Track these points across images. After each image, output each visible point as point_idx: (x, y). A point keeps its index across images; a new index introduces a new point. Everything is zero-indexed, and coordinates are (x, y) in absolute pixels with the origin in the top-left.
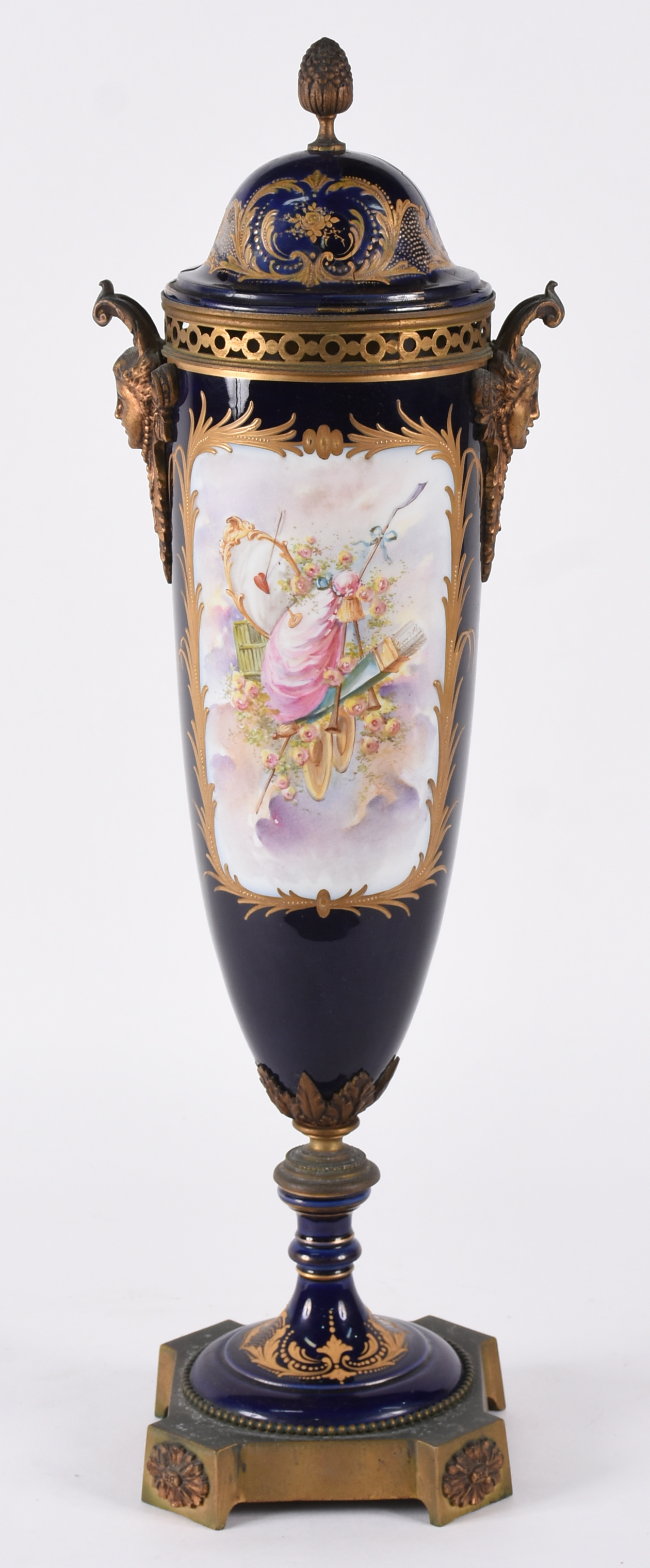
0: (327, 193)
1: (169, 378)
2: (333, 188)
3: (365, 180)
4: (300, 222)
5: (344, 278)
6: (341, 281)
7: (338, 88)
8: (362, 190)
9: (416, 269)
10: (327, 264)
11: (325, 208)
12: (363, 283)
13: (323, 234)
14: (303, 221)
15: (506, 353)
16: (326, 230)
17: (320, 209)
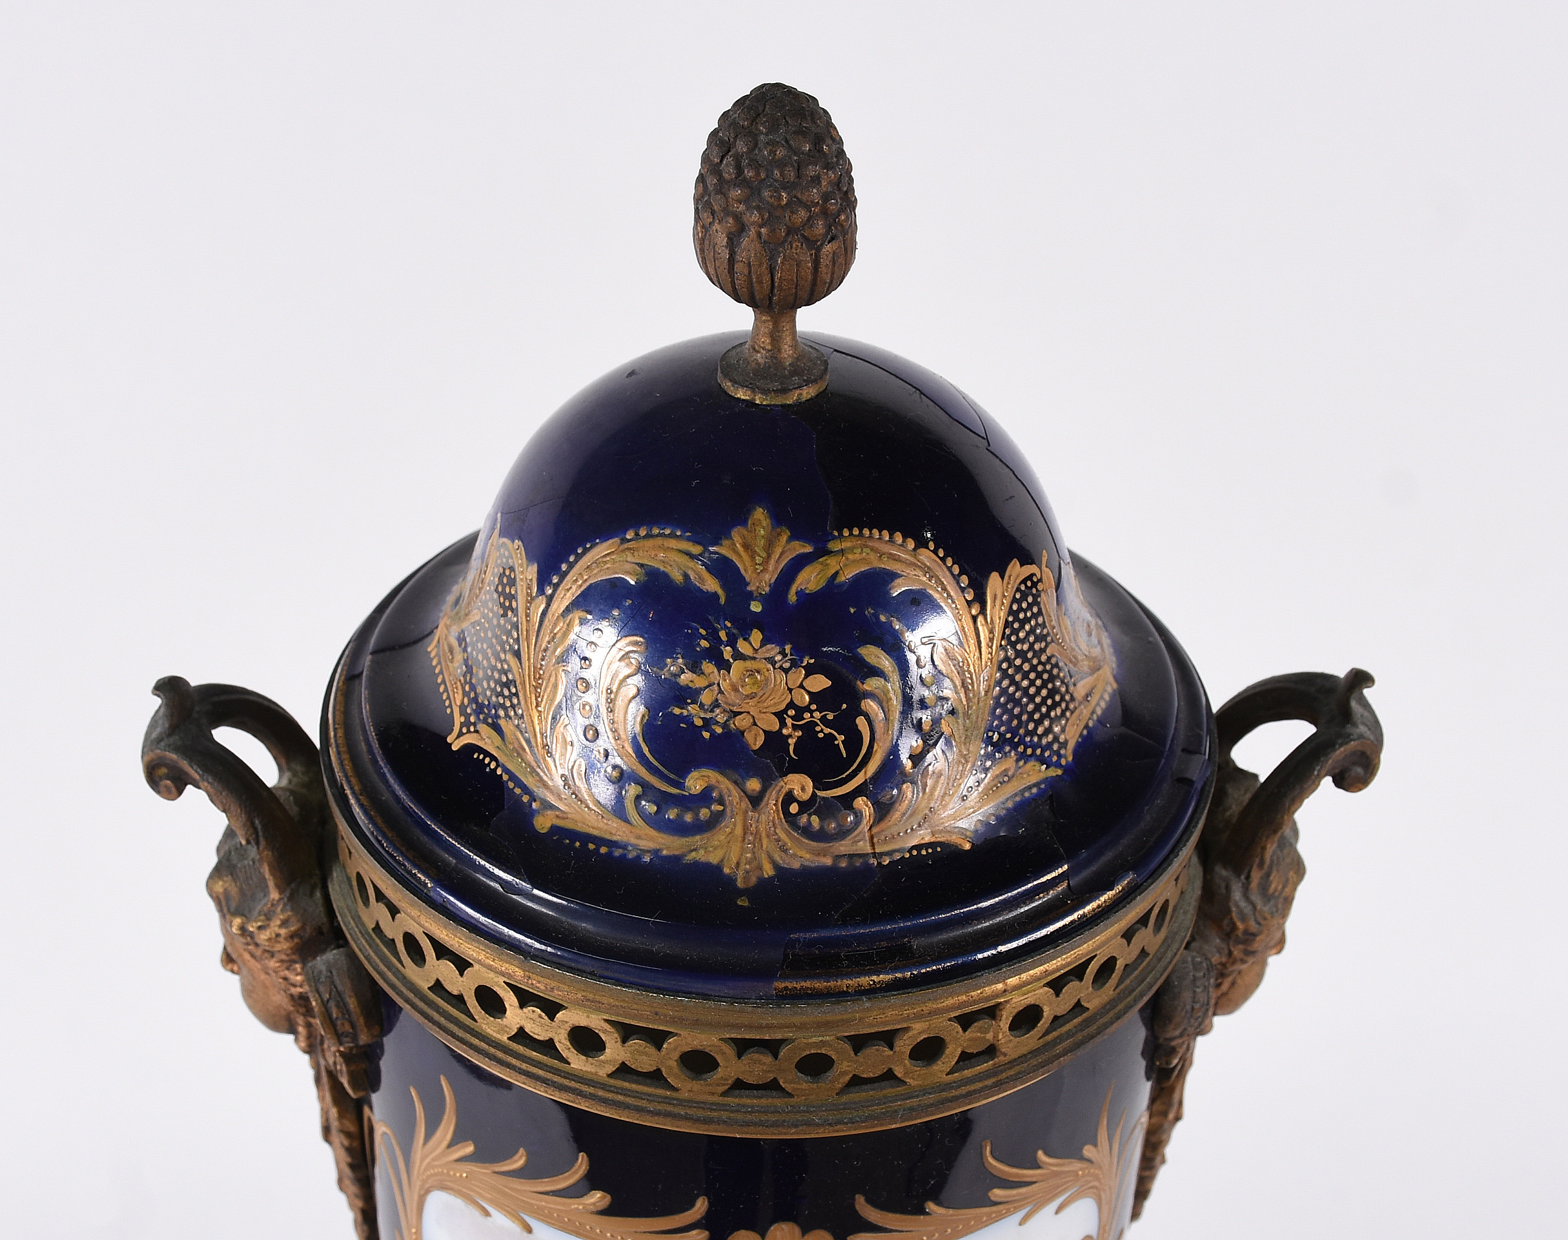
0: (792, 598)
1: (352, 1003)
2: (810, 580)
3: (898, 537)
4: (715, 687)
5: (844, 847)
6: (838, 857)
7: (818, 250)
8: (893, 576)
9: (1037, 764)
10: (794, 808)
11: (788, 648)
12: (897, 856)
13: (783, 724)
14: (724, 685)
15: (1239, 876)
16: (792, 712)
17: (772, 650)
